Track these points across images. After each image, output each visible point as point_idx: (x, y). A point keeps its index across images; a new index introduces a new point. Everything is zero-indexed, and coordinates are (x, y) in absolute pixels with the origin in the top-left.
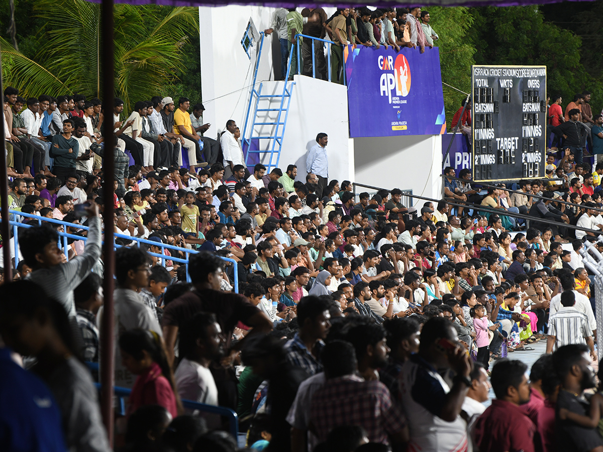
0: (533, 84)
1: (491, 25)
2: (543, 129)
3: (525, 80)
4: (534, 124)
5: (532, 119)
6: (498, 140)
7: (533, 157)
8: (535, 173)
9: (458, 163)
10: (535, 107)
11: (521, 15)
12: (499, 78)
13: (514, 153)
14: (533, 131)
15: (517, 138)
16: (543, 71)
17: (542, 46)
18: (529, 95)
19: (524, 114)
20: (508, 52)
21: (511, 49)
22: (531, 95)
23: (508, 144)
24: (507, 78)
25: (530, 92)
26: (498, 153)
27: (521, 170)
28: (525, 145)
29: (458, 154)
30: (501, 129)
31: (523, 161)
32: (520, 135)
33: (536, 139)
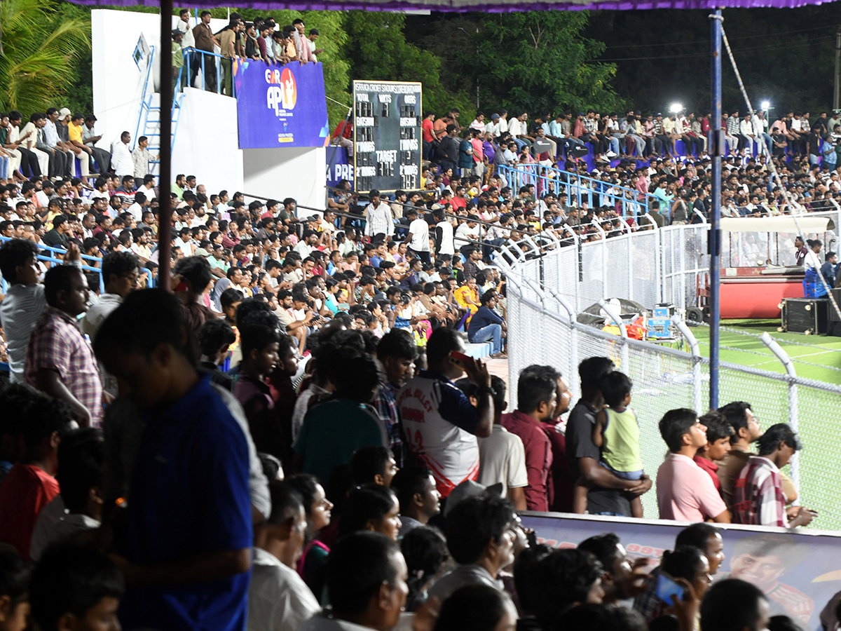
0: (409, 100)
1: (357, 44)
2: (419, 143)
3: (402, 96)
4: (411, 138)
5: (409, 132)
6: (378, 152)
7: (410, 170)
8: (412, 184)
9: (338, 175)
10: (412, 122)
11: (385, 36)
12: (378, 93)
13: (393, 165)
14: (410, 145)
15: (395, 152)
16: (417, 87)
17: (405, 65)
18: (406, 110)
19: (402, 129)
20: (373, 70)
21: (376, 67)
22: (408, 110)
23: (387, 157)
24: (386, 93)
25: (406, 107)
26: (379, 165)
27: (399, 182)
28: (403, 158)
29: (338, 166)
30: (381, 143)
31: (401, 173)
32: (397, 147)
33: (412, 152)
